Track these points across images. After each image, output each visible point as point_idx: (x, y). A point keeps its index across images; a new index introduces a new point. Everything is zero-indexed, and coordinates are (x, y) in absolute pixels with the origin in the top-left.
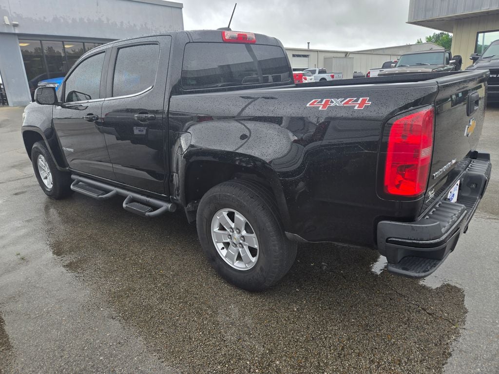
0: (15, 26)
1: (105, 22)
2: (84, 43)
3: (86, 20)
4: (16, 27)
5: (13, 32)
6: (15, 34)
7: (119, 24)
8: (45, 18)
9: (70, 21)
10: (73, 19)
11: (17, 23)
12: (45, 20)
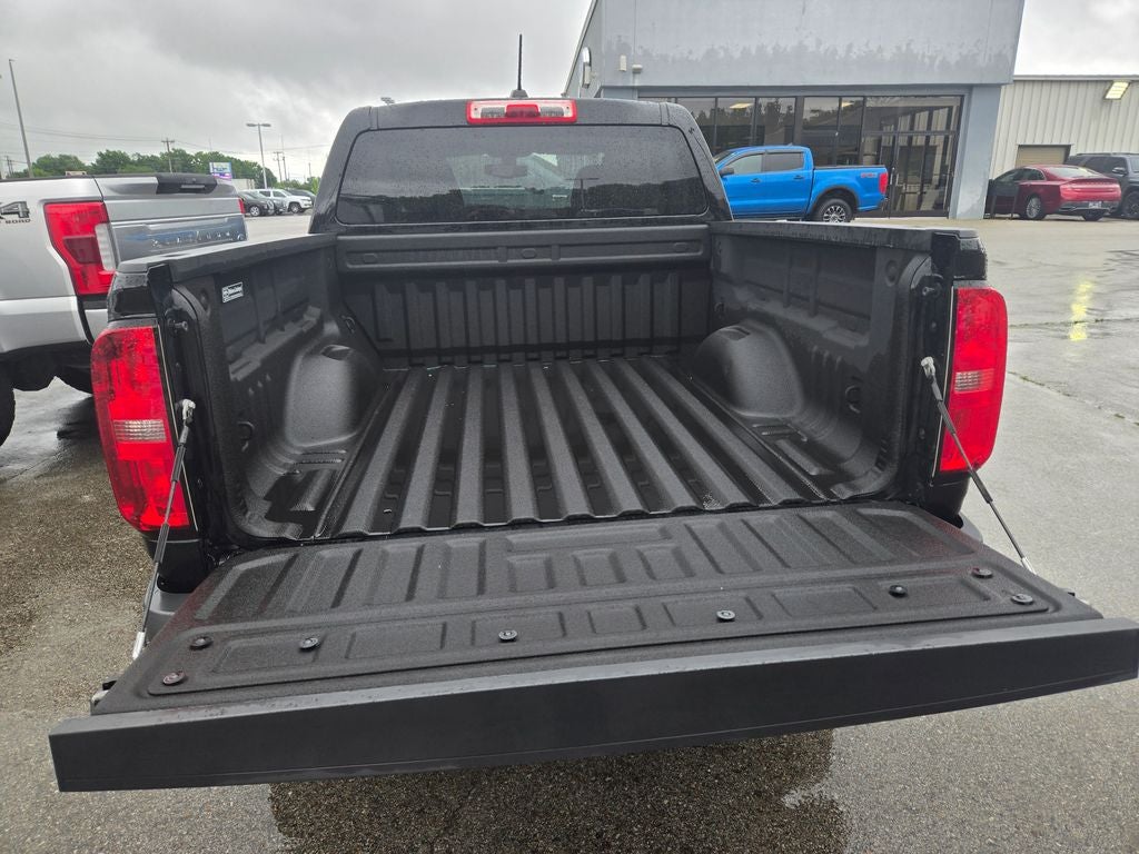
0: (637, 72)
1: (810, 49)
2: (757, 98)
3: (769, 50)
4: (637, 76)
5: (631, 84)
6: (633, 88)
7: (841, 52)
8: (690, 52)
9: (737, 55)
10: (744, 49)
11: (639, 66)
12: (690, 58)
